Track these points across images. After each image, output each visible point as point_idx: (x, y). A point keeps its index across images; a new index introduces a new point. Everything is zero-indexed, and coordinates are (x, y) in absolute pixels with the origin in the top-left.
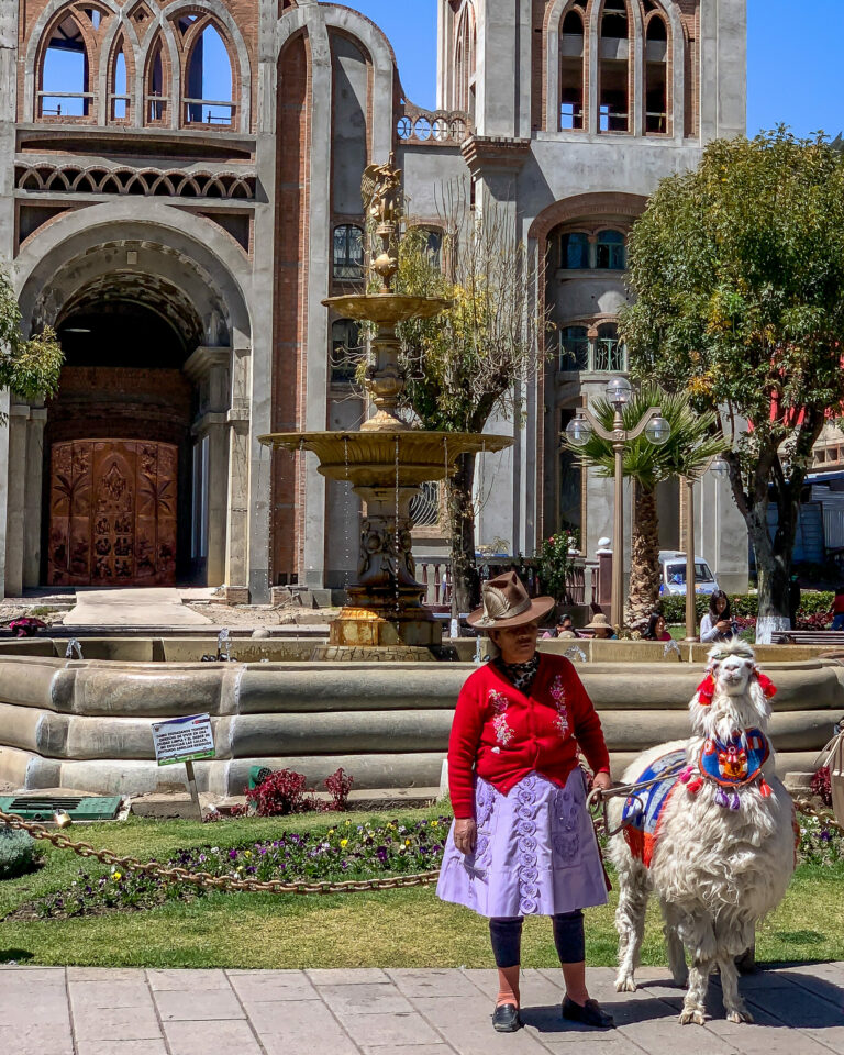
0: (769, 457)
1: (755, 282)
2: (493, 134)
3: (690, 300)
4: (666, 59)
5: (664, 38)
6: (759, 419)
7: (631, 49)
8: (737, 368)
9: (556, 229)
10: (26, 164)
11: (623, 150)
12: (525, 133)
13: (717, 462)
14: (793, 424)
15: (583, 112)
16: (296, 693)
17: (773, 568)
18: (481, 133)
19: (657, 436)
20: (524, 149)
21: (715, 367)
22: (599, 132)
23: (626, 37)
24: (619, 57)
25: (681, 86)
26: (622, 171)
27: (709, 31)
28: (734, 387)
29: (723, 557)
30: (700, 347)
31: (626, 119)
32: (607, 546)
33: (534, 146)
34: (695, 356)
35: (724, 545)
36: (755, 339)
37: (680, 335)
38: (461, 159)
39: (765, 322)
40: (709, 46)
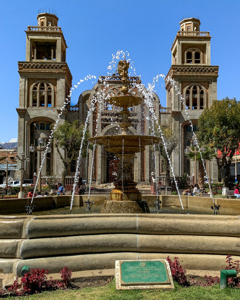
0: (224, 159)
1: (222, 126)
2: (175, 111)
3: (209, 129)
4: (203, 97)
5: (203, 94)
6: (222, 151)
7: (198, 96)
8: (218, 142)
9: (185, 125)
10: (103, 118)
11: (196, 112)
12: (180, 110)
13: (214, 159)
14: (229, 152)
15: (190, 106)
16: (56, 229)
17: (225, 178)
18: (173, 110)
19: (203, 151)
20: (180, 112)
21: (214, 142)
22: (192, 109)
23: (197, 94)
24: (195, 97)
25: (206, 102)
26: (196, 115)
27: (211, 92)
28: (218, 145)
29: (214, 177)
30: (211, 138)
31: (197, 107)
32: (194, 175)
33: (182, 112)
34: (210, 139)
35: (214, 175)
36: (222, 137)
37: (207, 136)
38: (170, 115)
39: (224, 133)
40: (211, 95)
